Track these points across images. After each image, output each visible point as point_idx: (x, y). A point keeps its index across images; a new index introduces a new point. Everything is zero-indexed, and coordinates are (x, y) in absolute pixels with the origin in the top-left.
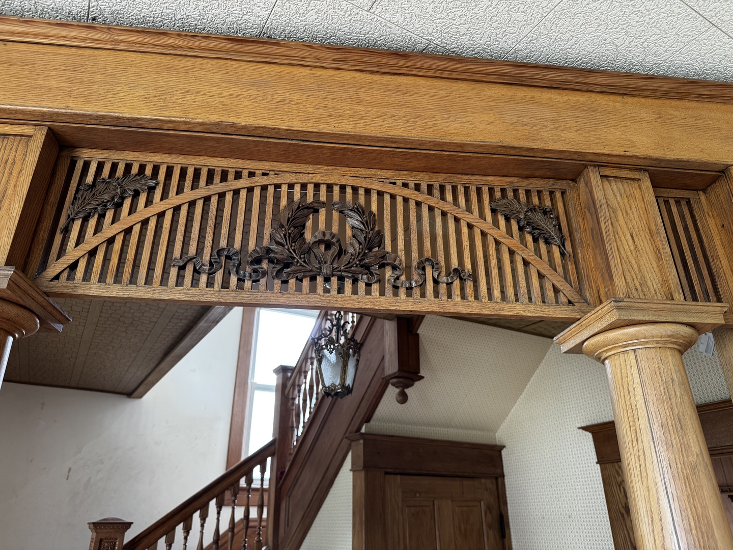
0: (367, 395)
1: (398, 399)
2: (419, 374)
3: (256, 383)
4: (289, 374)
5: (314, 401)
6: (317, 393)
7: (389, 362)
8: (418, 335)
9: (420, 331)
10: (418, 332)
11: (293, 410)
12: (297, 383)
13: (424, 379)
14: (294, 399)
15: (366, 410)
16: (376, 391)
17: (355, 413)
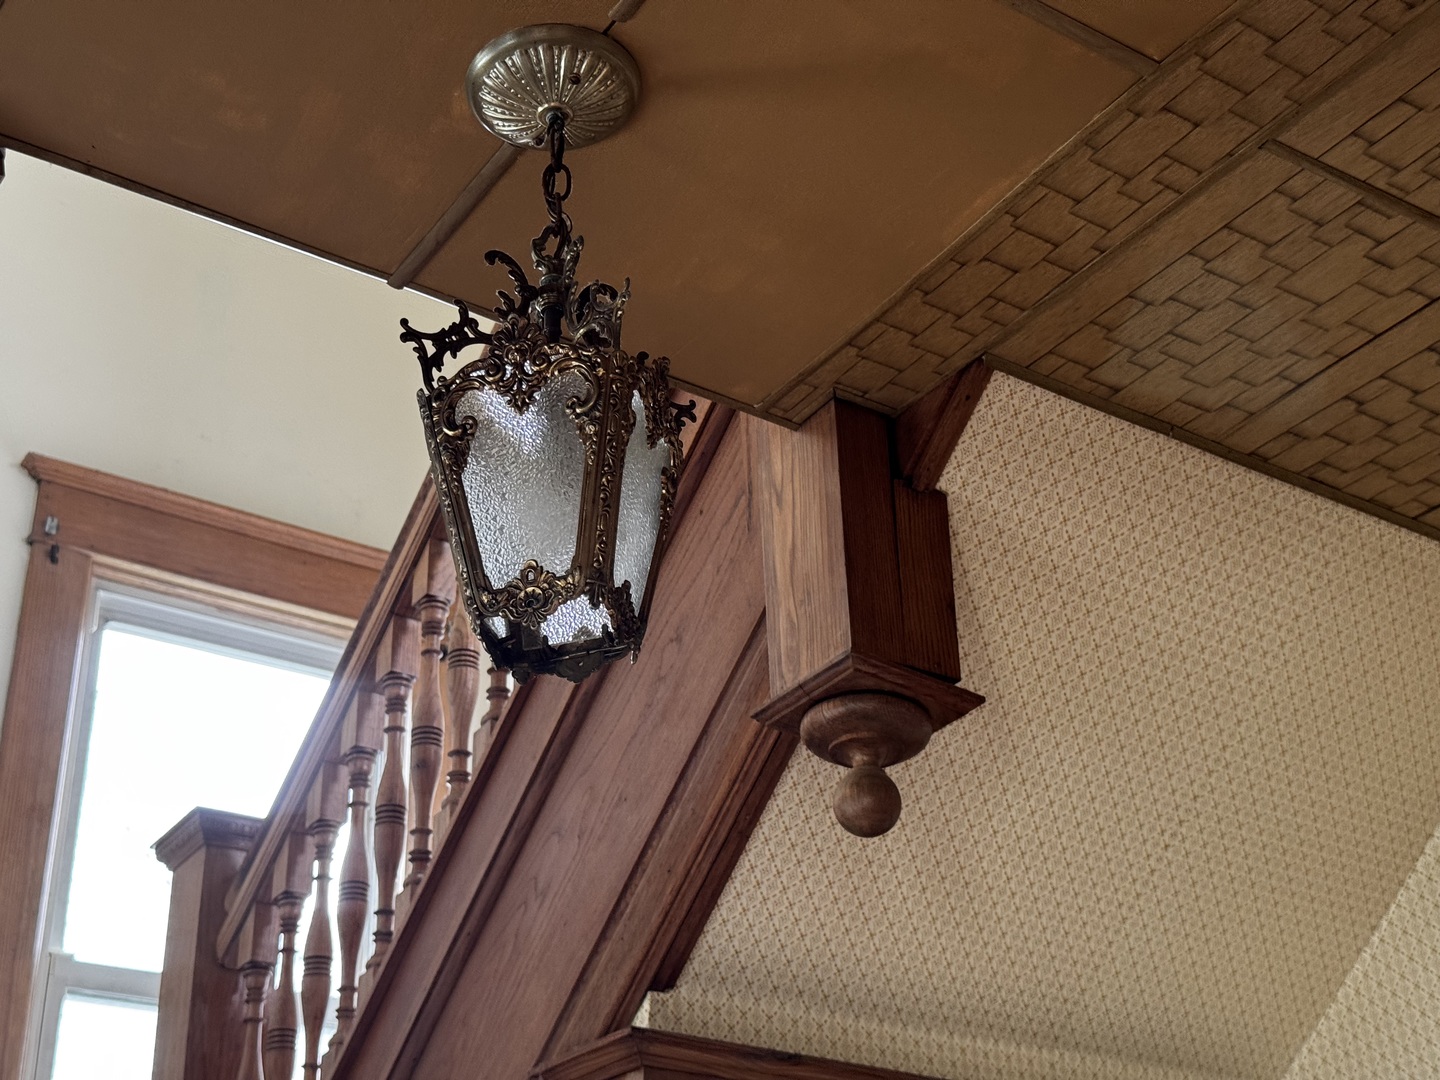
0: (663, 842)
1: (851, 809)
2: (958, 685)
3: (69, 958)
4: (239, 858)
5: (368, 948)
6: (385, 912)
7: (793, 628)
8: (942, 497)
9: (950, 481)
10: (942, 484)
11: (255, 1020)
12: (278, 887)
13: (987, 706)
14: (261, 968)
15: (655, 919)
16: (711, 810)
17: (595, 952)
